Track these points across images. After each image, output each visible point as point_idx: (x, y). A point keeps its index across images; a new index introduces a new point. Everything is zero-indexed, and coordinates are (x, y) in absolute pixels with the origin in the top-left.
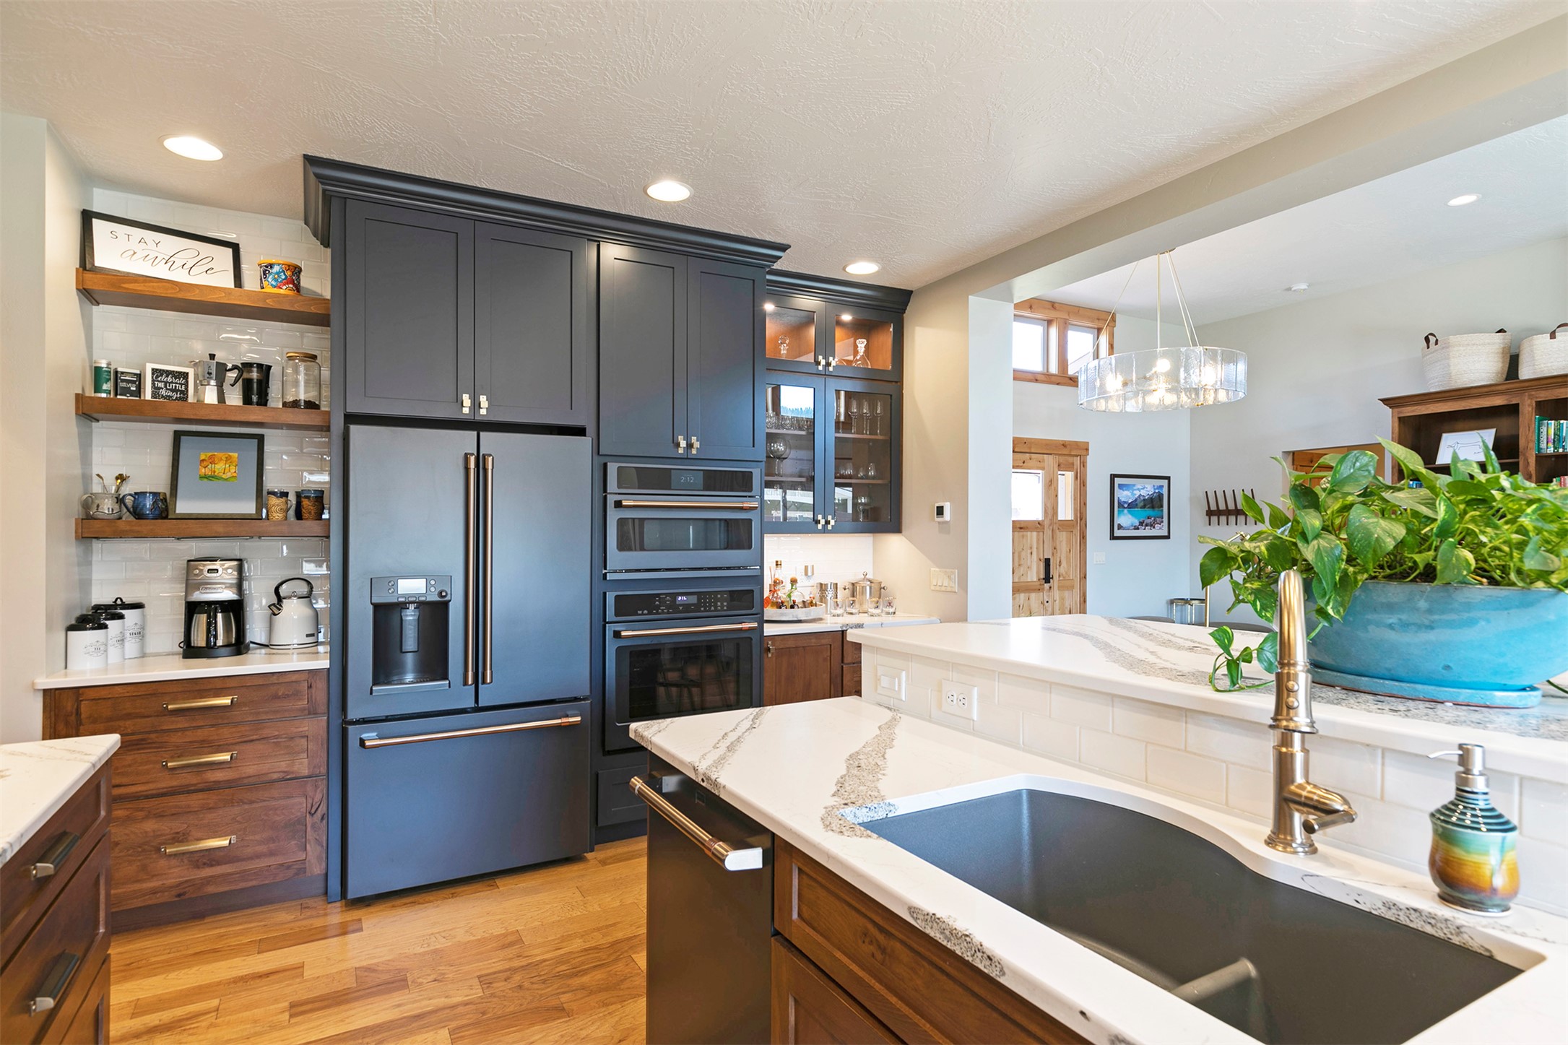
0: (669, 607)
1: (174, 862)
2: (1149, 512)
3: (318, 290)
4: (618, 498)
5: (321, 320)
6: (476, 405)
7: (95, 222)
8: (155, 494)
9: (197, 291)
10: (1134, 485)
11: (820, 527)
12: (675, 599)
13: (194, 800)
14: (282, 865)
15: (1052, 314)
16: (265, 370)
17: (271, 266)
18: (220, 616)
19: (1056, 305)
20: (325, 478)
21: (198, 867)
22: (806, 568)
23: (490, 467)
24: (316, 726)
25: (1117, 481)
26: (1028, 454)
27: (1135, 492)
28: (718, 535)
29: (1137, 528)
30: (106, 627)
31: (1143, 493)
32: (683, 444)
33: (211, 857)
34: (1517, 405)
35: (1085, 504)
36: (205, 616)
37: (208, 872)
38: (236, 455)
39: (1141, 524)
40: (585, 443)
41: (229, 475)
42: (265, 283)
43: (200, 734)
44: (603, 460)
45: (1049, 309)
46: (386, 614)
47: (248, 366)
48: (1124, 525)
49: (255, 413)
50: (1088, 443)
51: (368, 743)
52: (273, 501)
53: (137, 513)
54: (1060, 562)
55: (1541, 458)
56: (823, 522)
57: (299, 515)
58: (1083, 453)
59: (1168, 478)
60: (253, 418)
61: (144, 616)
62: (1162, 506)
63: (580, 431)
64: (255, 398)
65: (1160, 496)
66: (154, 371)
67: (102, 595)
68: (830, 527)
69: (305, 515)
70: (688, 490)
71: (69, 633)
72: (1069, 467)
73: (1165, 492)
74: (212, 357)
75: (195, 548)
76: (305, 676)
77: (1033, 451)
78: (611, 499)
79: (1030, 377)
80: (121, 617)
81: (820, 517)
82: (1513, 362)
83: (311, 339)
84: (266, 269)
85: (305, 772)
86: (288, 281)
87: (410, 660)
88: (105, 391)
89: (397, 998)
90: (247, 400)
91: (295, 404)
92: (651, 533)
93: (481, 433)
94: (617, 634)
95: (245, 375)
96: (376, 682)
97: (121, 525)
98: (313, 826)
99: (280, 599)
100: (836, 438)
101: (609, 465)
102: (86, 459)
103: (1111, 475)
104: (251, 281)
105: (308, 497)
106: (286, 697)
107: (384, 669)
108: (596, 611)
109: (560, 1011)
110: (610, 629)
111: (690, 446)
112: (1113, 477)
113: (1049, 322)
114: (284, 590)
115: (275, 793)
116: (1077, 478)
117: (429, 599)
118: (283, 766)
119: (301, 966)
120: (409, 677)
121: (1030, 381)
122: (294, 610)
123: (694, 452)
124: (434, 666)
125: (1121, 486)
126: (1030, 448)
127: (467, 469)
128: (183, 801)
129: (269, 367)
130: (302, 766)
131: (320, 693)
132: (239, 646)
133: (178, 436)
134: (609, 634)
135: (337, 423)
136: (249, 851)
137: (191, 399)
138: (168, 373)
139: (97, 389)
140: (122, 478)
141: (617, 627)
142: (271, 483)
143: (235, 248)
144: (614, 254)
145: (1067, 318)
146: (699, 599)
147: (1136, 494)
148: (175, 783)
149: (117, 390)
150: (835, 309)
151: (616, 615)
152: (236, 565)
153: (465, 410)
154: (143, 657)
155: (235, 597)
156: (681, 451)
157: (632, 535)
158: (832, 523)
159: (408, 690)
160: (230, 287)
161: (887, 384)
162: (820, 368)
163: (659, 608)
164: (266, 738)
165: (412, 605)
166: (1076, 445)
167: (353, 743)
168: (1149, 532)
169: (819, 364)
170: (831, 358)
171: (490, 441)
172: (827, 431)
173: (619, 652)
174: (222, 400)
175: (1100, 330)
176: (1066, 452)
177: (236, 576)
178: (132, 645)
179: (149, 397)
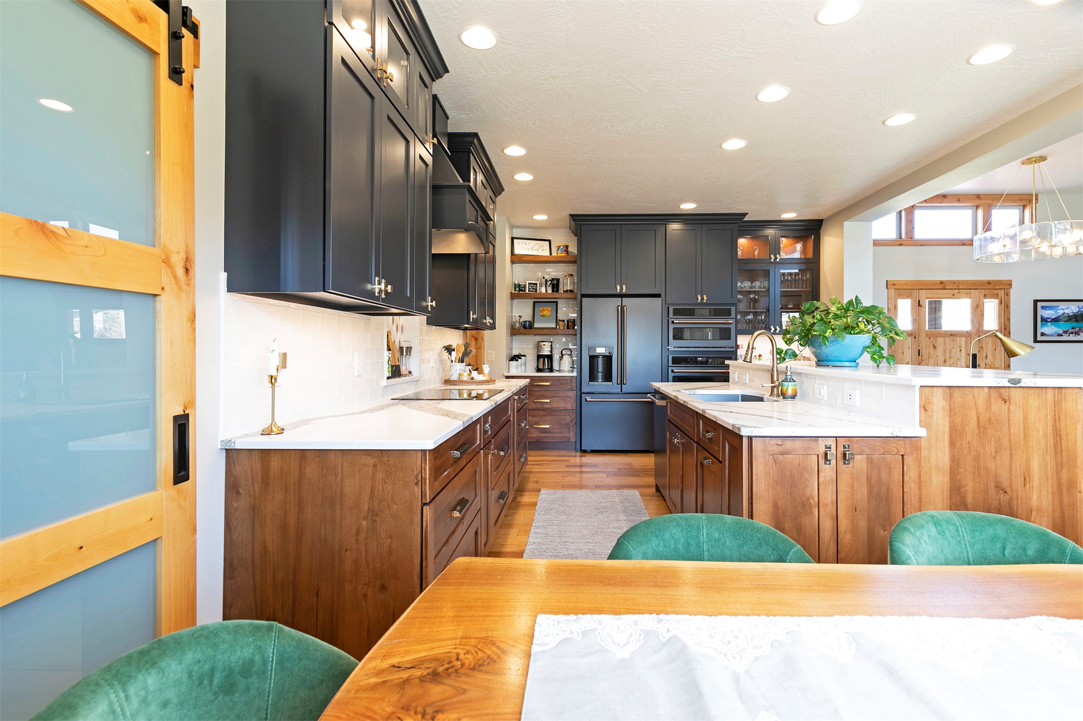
0: (694, 362)
1: (535, 430)
3: (574, 252)
4: (673, 320)
5: (575, 262)
6: (621, 289)
7: (515, 240)
8: (529, 321)
9: (540, 258)
10: (1058, 307)
11: (771, 331)
12: (697, 359)
13: (541, 413)
14: (563, 437)
15: (978, 202)
16: (558, 280)
17: (560, 246)
18: (546, 359)
19: (981, 196)
20: (576, 315)
21: (541, 433)
23: (626, 310)
24: (573, 394)
25: (1039, 304)
26: (957, 290)
27: (1058, 311)
28: (719, 334)
29: (1059, 335)
30: (518, 361)
31: (1066, 311)
32: (700, 298)
33: (544, 431)
35: (1009, 320)
36: (542, 359)
37: (544, 435)
38: (550, 308)
40: (660, 301)
41: (548, 315)
42: (558, 252)
43: (542, 393)
44: (668, 306)
45: (974, 199)
46: (593, 358)
47: (553, 279)
49: (556, 295)
50: (1011, 280)
51: (587, 400)
52: (561, 323)
53: (525, 327)
54: (986, 356)
56: (773, 329)
57: (568, 328)
58: (1007, 287)
60: (555, 296)
61: (526, 359)
63: (658, 296)
64: (555, 290)
66: (529, 283)
67: (515, 352)
68: (777, 332)
69: (570, 328)
70: (702, 316)
71: (510, 362)
72: (994, 297)
74: (544, 278)
75: (539, 338)
76: (570, 378)
77: (960, 288)
78: (670, 321)
79: (959, 243)
80: (521, 358)
81: (772, 327)
83: (571, 268)
84: (558, 248)
85: (570, 408)
86: (565, 251)
87: (600, 375)
88: (517, 291)
89: (594, 468)
90: (553, 291)
91: (567, 291)
92: (687, 334)
93: (623, 299)
94: (673, 371)
95: (553, 282)
96: (590, 381)
97: (521, 331)
98: (572, 425)
99: (562, 355)
100: (781, 291)
101: (670, 308)
102: (512, 312)
103: (1034, 300)
104: (554, 254)
105: (570, 322)
106: (564, 384)
107: (593, 377)
108: (664, 362)
109: (639, 476)
111: (702, 299)
112: (1036, 302)
113: (977, 207)
114: (564, 352)
115: (562, 414)
116: (1002, 303)
117: (606, 354)
118: (564, 406)
119: (569, 460)
120: (600, 381)
121: (956, 245)
122: (566, 359)
123: (705, 301)
124: (608, 377)
125: (1043, 308)
126: (959, 286)
127: (618, 311)
128: (538, 412)
129: (559, 279)
130: (569, 406)
131: (574, 384)
132: (551, 370)
133: (534, 302)
134: (670, 371)
135: (579, 297)
136: (554, 431)
137: (538, 292)
138: (532, 283)
139: (515, 291)
140: (520, 316)
141: (673, 368)
142: (560, 317)
143: (550, 241)
144: (674, 227)
145: (992, 203)
146: (706, 360)
147: (1059, 313)
148: (536, 407)
149: (520, 290)
150: (782, 233)
151: (673, 364)
152: (550, 344)
153: (618, 291)
154: (525, 371)
155: (550, 354)
156: (699, 301)
157: (679, 334)
158: (778, 329)
159: (600, 385)
160: (549, 255)
161: (811, 265)
162: (772, 260)
163: (690, 362)
164: (559, 397)
165: (601, 357)
166: (1000, 282)
167: (583, 400)
168: (1072, 337)
169: (771, 258)
170: (778, 256)
171: (626, 301)
172: (777, 289)
173: (674, 377)
174: (546, 291)
175: (1024, 207)
176: (990, 287)
177: (550, 347)
178: (523, 367)
179: (527, 292)
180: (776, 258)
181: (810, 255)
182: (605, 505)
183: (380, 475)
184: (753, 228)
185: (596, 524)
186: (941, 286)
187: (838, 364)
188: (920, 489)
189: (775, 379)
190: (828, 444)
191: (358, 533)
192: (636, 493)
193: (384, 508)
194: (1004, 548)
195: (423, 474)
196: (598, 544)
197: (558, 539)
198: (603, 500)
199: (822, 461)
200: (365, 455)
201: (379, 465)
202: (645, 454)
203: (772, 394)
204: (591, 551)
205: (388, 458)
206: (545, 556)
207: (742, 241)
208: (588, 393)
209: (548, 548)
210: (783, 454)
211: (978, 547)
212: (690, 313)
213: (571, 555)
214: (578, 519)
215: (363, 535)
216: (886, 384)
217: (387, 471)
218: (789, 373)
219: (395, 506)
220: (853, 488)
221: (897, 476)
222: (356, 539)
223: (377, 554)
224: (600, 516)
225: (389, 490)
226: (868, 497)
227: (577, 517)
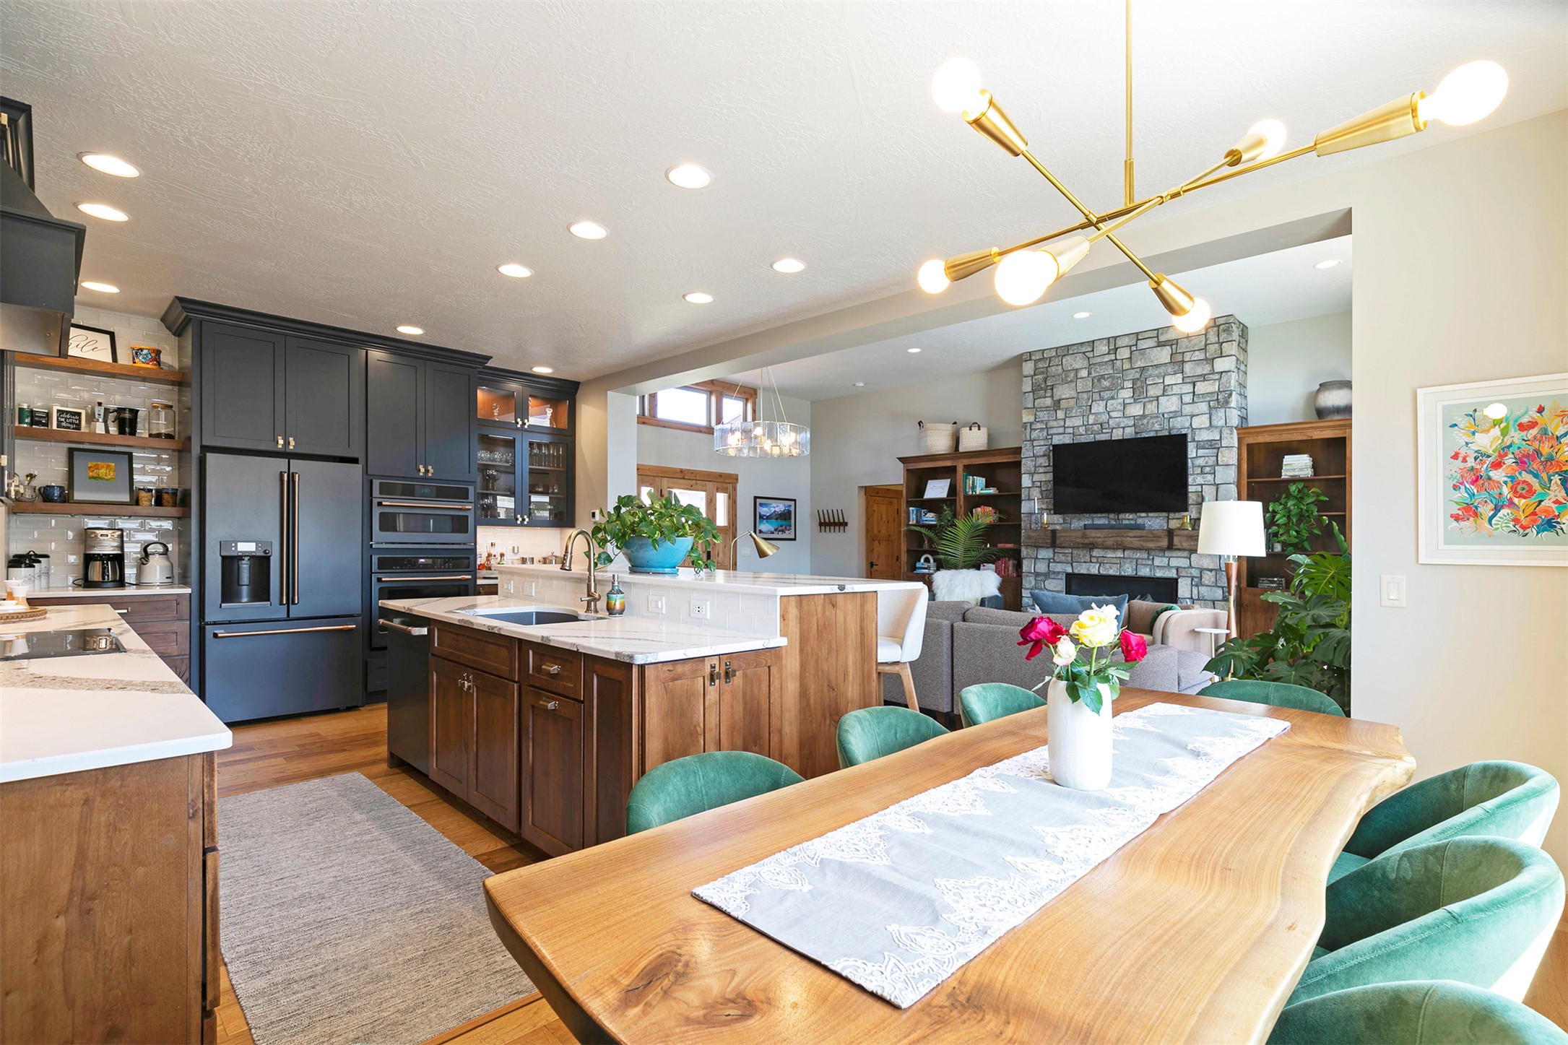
0: (413, 565)
2: (780, 522)
3: (172, 364)
4: (380, 501)
5: (173, 383)
6: (287, 443)
8: (60, 487)
9: (91, 364)
10: (771, 504)
11: (519, 522)
12: (417, 561)
15: (712, 388)
16: (134, 412)
17: (142, 350)
18: (107, 562)
19: (714, 384)
22: (514, 548)
23: (297, 480)
24: (182, 627)
25: (759, 501)
27: (771, 509)
28: (449, 525)
29: (772, 533)
30: (34, 567)
31: (777, 509)
32: (422, 470)
34: (956, 466)
35: (736, 515)
36: (96, 562)
38: (113, 464)
39: (776, 530)
40: (358, 468)
41: (109, 477)
42: (137, 360)
44: (371, 478)
45: (710, 384)
46: (230, 562)
47: (123, 410)
48: (763, 530)
49: (128, 440)
50: (738, 475)
51: (218, 635)
52: (141, 494)
53: (48, 499)
54: (718, 553)
55: (967, 497)
56: (520, 519)
57: (159, 504)
58: (735, 481)
59: (795, 500)
60: (126, 443)
61: (49, 562)
62: (790, 519)
63: (355, 461)
64: (127, 430)
65: (789, 512)
66: (58, 411)
68: (525, 523)
69: (164, 502)
70: (424, 497)
71: (10, 569)
72: (724, 490)
73: (792, 509)
74: (98, 404)
75: (86, 521)
76: (172, 597)
77: (697, 479)
78: (375, 501)
79: (696, 429)
80: (40, 562)
81: (519, 516)
82: (957, 440)
83: (167, 395)
84: (137, 352)
85: (177, 653)
86: (153, 359)
87: (245, 590)
88: (27, 423)
90: (122, 431)
91: (158, 435)
92: (400, 523)
93: (291, 460)
94: (379, 580)
95: (122, 415)
96: (223, 602)
97: (38, 506)
99: (146, 555)
100: (529, 468)
101: (374, 482)
103: (754, 497)
104: (124, 358)
105: (167, 493)
106: (163, 609)
107: (229, 594)
108: (365, 566)
110: (374, 578)
111: (427, 471)
112: (756, 498)
113: (711, 393)
114: (150, 549)
116: (730, 498)
117: (257, 554)
118: (161, 649)
120: (245, 600)
121: (696, 431)
122: (156, 561)
123: (430, 475)
124: (261, 592)
125: (761, 505)
127: (282, 481)
129: (137, 411)
130: (175, 649)
131: (186, 608)
132: (121, 583)
133: (71, 452)
135: (195, 449)
137: (83, 430)
138: (67, 412)
139: (21, 422)
140: (33, 476)
141: (380, 576)
142: (139, 483)
143: (112, 335)
144: (376, 355)
145: (723, 391)
146: (433, 562)
147: (772, 511)
149: (32, 423)
150: (529, 391)
151: (379, 569)
152: (119, 533)
153: (280, 446)
154: (48, 588)
155: (119, 552)
156: (421, 474)
157: (388, 523)
158: (527, 520)
159: (245, 606)
160: (110, 360)
161: (565, 437)
162: (519, 426)
163: (407, 565)
164: (151, 633)
165: (246, 559)
166: (729, 476)
167: (209, 635)
168: (780, 535)
169: (518, 423)
170: (526, 421)
171: (296, 465)
172: (524, 465)
173: (381, 590)
174: (107, 431)
175: (747, 400)
176: (722, 480)
177: (119, 539)
178: (44, 580)
179: (55, 427)
180: (524, 424)
181: (564, 424)
182: (314, 805)
183: (101, 818)
184: (495, 377)
185: (319, 838)
186: (680, 476)
187: (660, 570)
188: (781, 698)
189: (593, 590)
190: (713, 663)
191: (41, 946)
192: (356, 777)
193: (112, 879)
194: (896, 733)
195: (206, 795)
196: (345, 865)
197: (262, 878)
198: (306, 800)
199: (707, 682)
200: (62, 784)
201: (99, 799)
202: (332, 716)
203: (588, 610)
204: (339, 879)
205: (123, 780)
206: (257, 912)
207: (481, 395)
208: (215, 623)
209: (253, 898)
210: (673, 679)
211: (882, 736)
212: (408, 491)
213: (307, 895)
214: (279, 839)
215: (56, 948)
216: (743, 594)
217: (122, 806)
218: (616, 584)
219: (141, 870)
220: (732, 708)
221: (765, 688)
222: (36, 961)
223: (96, 973)
224: (317, 824)
225: (125, 843)
226: (744, 714)
227: (275, 835)
